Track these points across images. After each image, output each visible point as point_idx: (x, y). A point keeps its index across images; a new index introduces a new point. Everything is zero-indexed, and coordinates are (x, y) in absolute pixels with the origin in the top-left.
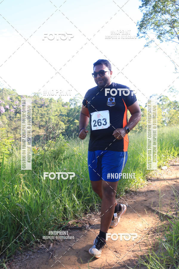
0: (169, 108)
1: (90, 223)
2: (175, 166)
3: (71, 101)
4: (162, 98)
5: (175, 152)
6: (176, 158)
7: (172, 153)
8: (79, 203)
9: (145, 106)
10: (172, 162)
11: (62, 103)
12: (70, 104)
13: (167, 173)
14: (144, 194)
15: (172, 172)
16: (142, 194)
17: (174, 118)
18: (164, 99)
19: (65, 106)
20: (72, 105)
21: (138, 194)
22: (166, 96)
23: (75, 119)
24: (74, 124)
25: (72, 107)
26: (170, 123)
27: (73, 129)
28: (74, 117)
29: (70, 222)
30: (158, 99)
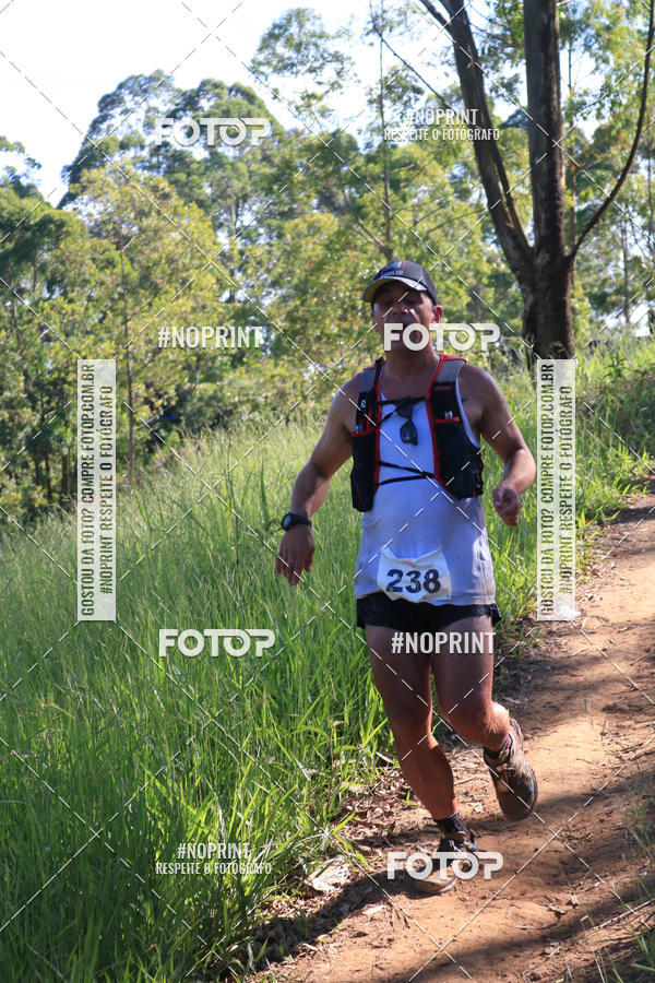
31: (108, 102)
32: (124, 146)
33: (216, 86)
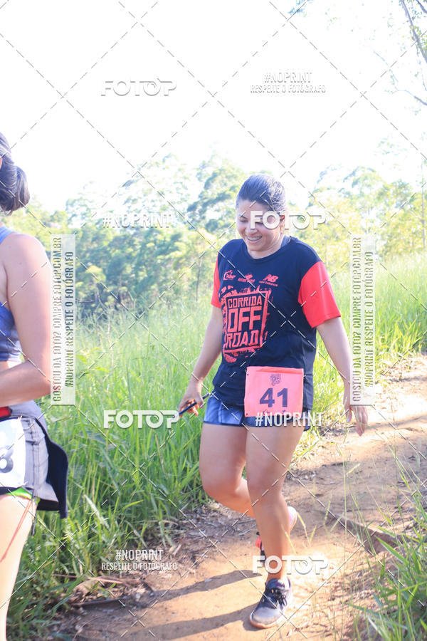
0: (382, 205)
1: (146, 581)
2: (407, 383)
3: (72, 205)
4: (359, 174)
5: (405, 338)
6: (410, 355)
7: (394, 342)
8: (109, 522)
9: (308, 205)
10: (397, 372)
11: (44, 214)
12: (70, 215)
13: (383, 405)
14: (313, 476)
15: (399, 400)
16: (307, 477)
17: (399, 234)
18: (366, 178)
19: (52, 224)
20: (74, 219)
21: (294, 479)
22: (370, 169)
23: (87, 262)
24: (88, 279)
25: (77, 224)
26: (390, 251)
27: (84, 296)
28: (84, 256)
29: (84, 587)
30: (346, 178)
31: (322, 174)
32: (328, 189)
33: (363, 168)
